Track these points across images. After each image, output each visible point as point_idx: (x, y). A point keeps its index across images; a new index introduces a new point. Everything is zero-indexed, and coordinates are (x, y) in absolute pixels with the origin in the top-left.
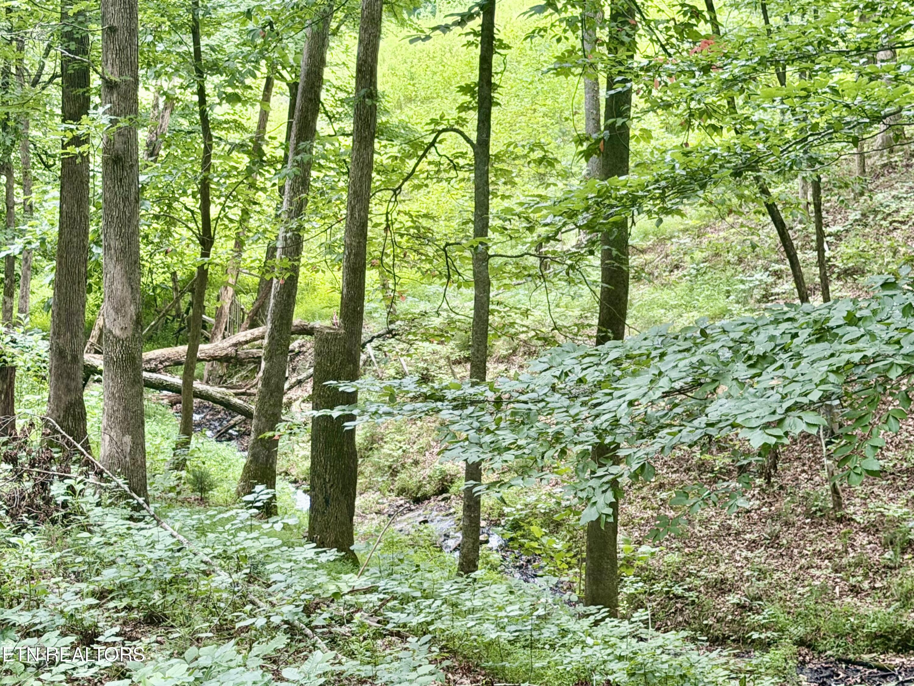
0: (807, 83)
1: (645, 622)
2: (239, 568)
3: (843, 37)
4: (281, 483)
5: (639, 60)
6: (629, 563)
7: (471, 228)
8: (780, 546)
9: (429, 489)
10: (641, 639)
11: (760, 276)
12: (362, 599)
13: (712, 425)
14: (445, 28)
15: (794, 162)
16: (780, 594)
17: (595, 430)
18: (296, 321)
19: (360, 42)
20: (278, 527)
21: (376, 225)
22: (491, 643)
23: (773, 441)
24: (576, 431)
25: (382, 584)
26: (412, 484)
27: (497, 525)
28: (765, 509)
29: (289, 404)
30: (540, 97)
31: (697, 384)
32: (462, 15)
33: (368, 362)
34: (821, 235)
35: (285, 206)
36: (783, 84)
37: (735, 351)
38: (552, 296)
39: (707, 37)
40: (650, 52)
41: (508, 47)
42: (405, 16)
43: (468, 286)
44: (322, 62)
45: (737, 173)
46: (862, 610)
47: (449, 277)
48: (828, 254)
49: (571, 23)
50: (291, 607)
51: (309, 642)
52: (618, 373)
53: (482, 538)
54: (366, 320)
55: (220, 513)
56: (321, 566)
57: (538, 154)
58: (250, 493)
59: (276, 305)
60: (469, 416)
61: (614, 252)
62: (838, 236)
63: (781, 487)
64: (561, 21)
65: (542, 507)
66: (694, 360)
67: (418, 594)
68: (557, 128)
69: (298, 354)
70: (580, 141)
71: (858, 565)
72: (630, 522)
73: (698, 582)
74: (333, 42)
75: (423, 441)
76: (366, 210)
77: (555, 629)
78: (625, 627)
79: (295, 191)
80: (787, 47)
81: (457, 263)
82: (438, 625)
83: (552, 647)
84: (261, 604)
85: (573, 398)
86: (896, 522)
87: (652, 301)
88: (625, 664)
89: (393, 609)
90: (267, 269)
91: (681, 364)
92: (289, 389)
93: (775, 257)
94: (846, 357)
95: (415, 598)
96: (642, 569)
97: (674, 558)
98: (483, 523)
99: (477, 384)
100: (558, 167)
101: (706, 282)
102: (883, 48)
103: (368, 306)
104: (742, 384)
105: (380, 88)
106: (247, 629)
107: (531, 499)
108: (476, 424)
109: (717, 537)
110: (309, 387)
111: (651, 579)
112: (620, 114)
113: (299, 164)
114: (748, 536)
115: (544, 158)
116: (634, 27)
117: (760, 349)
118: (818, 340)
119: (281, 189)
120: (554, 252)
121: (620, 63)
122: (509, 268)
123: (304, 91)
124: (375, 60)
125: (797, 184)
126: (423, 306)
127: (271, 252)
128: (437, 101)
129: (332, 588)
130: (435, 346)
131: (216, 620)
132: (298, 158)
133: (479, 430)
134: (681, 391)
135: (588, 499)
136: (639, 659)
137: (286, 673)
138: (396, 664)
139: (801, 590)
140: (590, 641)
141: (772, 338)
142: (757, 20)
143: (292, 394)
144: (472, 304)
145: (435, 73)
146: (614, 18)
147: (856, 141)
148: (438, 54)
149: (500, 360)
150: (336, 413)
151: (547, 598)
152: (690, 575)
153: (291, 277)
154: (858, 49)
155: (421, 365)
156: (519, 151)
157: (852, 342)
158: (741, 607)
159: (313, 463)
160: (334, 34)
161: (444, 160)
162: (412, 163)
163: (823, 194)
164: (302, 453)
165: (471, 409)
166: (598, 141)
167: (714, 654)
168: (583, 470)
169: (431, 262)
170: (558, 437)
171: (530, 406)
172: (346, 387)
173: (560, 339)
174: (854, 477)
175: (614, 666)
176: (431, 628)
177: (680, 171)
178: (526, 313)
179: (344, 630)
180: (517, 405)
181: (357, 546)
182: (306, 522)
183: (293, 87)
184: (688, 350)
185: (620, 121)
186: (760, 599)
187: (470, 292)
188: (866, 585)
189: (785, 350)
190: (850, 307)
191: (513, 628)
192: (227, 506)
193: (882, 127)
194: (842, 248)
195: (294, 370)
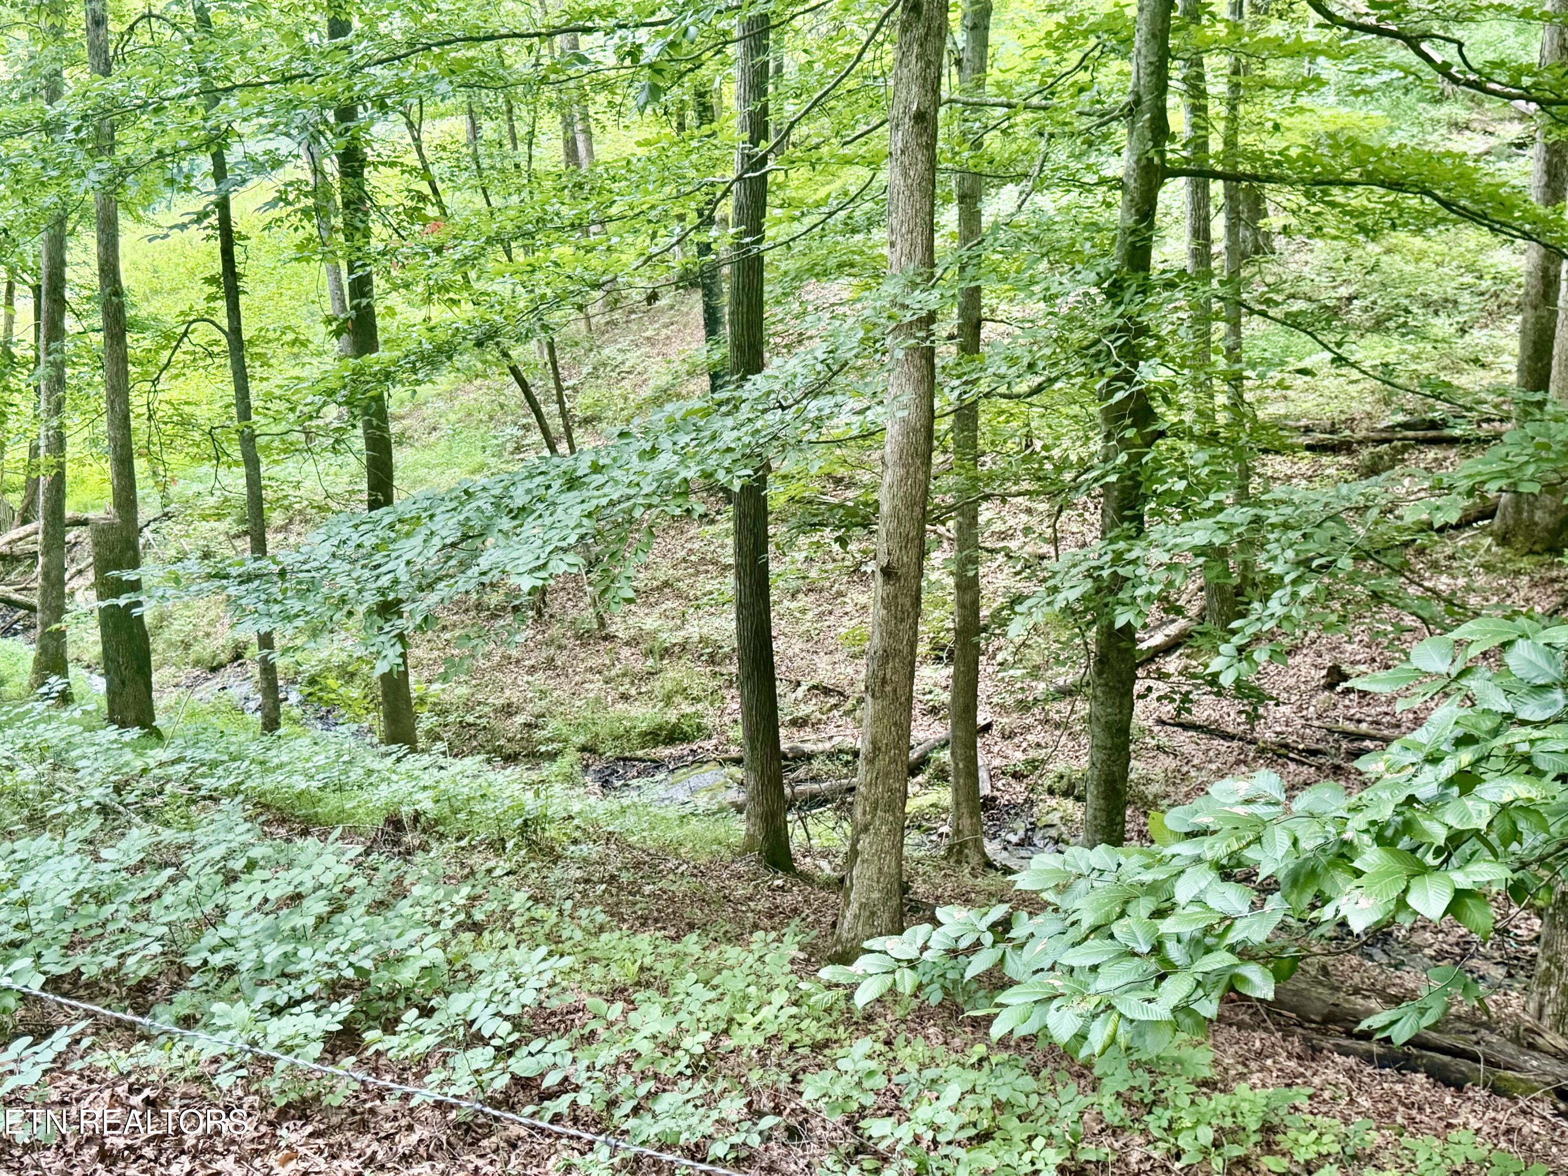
0: (531, 259)
1: (444, 753)
2: (43, 760)
3: (557, 214)
4: (74, 671)
5: (375, 244)
6: (422, 701)
7: (234, 411)
8: (556, 668)
9: (224, 657)
10: (442, 768)
11: (511, 430)
12: (171, 770)
13: (484, 574)
14: (183, 227)
15: (528, 330)
16: (561, 709)
17: (379, 589)
18: (69, 513)
19: (99, 242)
20: (77, 714)
21: (139, 416)
22: (302, 793)
23: (540, 583)
24: (360, 591)
25: (189, 753)
26: (206, 655)
27: (294, 682)
28: (539, 637)
29: (72, 594)
30: (285, 282)
31: (465, 537)
32: (198, 213)
33: (148, 545)
34: (560, 389)
35: (43, 406)
36: (510, 260)
37: (496, 505)
38: (320, 468)
39: (435, 219)
40: (385, 235)
41: (247, 238)
42: (141, 212)
43: (238, 466)
44: (63, 263)
45: (479, 344)
46: (632, 714)
47: (218, 459)
48: (568, 405)
49: (305, 212)
50: (101, 790)
51: (123, 820)
52: (393, 535)
53: (281, 696)
54: (140, 506)
55: (15, 707)
56: (126, 745)
57: (290, 336)
58: (44, 684)
59: (46, 501)
60: (256, 590)
61: (375, 422)
62: (574, 388)
63: (551, 616)
64: (296, 212)
65: (335, 661)
66: (462, 517)
67: (226, 758)
68: (305, 309)
69: (75, 544)
70: (329, 321)
71: (624, 675)
72: (419, 664)
73: (487, 709)
74: (70, 243)
75: (212, 614)
76: (127, 402)
77: (361, 771)
78: (426, 760)
79: (51, 391)
80: (510, 227)
81: (225, 445)
82: (249, 783)
83: (360, 787)
84: (70, 789)
85: (354, 562)
86: (653, 634)
87: (416, 463)
88: (430, 793)
89: (203, 776)
90: (31, 467)
91: (450, 523)
92: (70, 579)
93: (521, 412)
94: (594, 502)
95: (223, 762)
96: (435, 704)
97: (464, 690)
98: (280, 683)
99: (259, 559)
100: (311, 346)
101: (463, 441)
102: (594, 222)
103: (140, 493)
104: (506, 534)
105: (125, 282)
106: (59, 815)
107: (324, 655)
108: (263, 597)
109: (499, 667)
110: (91, 575)
111: (444, 712)
112: (364, 295)
113: (53, 364)
114: (527, 663)
115: (296, 339)
116: (366, 214)
117: (519, 502)
118: (569, 489)
119: (37, 389)
120: (318, 427)
121: (359, 249)
122: (276, 444)
123: (48, 293)
124: (116, 258)
125: (533, 345)
126: (196, 487)
127: (34, 451)
128: (183, 292)
129: (139, 764)
130: (213, 524)
131: (26, 812)
132: (51, 358)
133: (267, 602)
134: (453, 545)
135: (379, 653)
136: (442, 786)
137: (104, 853)
138: (212, 827)
139: (578, 703)
140: (394, 777)
141: (529, 491)
142: (479, 201)
143: (73, 584)
144: (244, 481)
145: (178, 265)
146: (346, 205)
147: (581, 308)
148: (179, 247)
149: (278, 530)
150: (122, 601)
151: (352, 742)
152: (479, 703)
153: (58, 474)
154: (572, 225)
155: (202, 542)
156: (271, 335)
157: (597, 488)
158: (528, 725)
159: (104, 649)
160: (70, 234)
161: (198, 349)
162: (166, 354)
163: (557, 353)
164: (92, 639)
165: (257, 583)
166: (346, 320)
167: (509, 771)
168: (371, 627)
169: (198, 446)
170: (343, 600)
171: (313, 574)
172: (129, 575)
173: (334, 505)
174: (613, 606)
175: (420, 796)
176: (242, 788)
177: (427, 346)
178: (298, 486)
179: (158, 801)
180: (300, 575)
181: (160, 721)
182: (104, 704)
183: (36, 289)
184: (455, 509)
185: (364, 302)
186: (543, 716)
187: (242, 470)
188: (633, 692)
189: (541, 500)
190: (593, 457)
191: (321, 776)
192: (21, 699)
193: (601, 293)
194: (580, 398)
195: (72, 561)
